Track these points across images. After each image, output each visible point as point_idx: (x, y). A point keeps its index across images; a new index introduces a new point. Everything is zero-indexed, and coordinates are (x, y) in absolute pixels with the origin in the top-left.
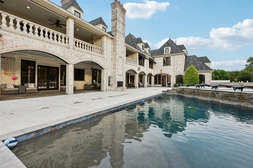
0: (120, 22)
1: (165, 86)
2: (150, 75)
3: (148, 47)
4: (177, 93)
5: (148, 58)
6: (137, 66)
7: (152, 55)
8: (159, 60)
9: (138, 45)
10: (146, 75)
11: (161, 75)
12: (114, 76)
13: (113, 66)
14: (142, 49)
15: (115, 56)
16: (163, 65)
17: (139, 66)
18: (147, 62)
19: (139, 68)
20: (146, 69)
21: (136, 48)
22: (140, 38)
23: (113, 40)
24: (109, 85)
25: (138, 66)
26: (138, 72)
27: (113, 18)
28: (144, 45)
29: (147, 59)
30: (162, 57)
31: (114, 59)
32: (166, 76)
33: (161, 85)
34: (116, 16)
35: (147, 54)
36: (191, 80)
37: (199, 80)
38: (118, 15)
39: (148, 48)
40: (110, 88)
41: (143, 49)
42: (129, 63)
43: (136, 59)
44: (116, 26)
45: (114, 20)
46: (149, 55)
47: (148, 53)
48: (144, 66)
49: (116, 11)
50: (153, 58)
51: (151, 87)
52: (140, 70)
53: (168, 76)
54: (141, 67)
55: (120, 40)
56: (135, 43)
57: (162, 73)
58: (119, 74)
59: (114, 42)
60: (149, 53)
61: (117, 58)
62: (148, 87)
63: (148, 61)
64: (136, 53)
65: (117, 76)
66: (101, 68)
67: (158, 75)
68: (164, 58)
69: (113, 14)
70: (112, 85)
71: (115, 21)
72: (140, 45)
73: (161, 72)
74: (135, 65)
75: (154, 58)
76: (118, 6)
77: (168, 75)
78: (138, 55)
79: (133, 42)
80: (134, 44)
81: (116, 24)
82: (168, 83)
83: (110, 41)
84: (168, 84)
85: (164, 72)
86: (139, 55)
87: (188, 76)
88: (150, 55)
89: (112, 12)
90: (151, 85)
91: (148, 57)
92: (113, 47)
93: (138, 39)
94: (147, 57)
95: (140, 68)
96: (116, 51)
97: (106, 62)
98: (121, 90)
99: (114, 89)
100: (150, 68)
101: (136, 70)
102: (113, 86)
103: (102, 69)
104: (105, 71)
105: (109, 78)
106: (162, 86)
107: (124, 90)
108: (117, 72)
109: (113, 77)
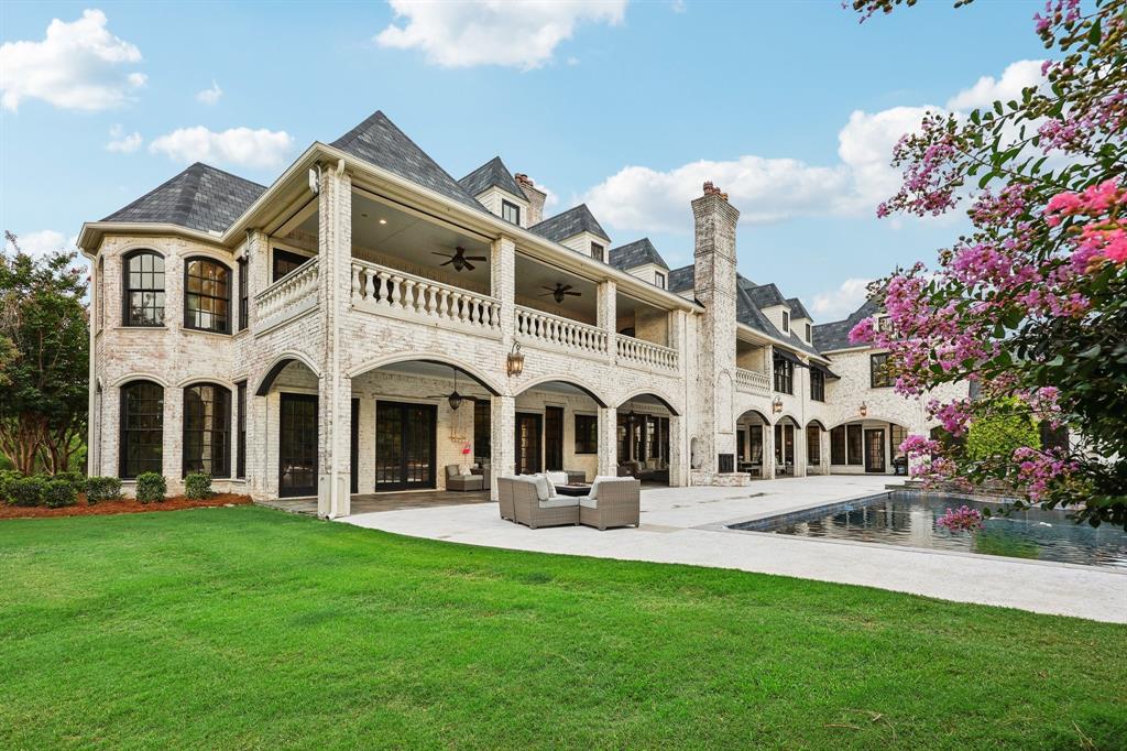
0: (722, 256)
1: (881, 471)
2: (814, 428)
3: (804, 317)
4: (946, 491)
5: (806, 362)
6: (769, 397)
7: (817, 347)
8: (852, 367)
9: (765, 311)
10: (799, 427)
11: (861, 426)
12: (708, 437)
13: (702, 404)
14: (780, 327)
15: (709, 369)
16: (869, 385)
17: (777, 394)
18: (802, 377)
19: (777, 405)
20: (800, 406)
21: (763, 330)
22: (773, 285)
23: (700, 317)
24: (692, 467)
25: (774, 395)
26: (774, 419)
27: (698, 246)
28: (788, 311)
29: (803, 365)
30: (863, 351)
31: (707, 382)
32: (883, 431)
33: (862, 469)
34: (712, 239)
35: (802, 346)
36: (1002, 447)
37: (1040, 445)
38: (717, 236)
39: (805, 321)
40: (696, 477)
41: (786, 329)
42: (746, 389)
43: (766, 370)
44: (712, 271)
45: (706, 252)
46: (808, 349)
47: (803, 339)
48: (794, 392)
49: (713, 224)
50: (824, 356)
51: (819, 474)
52: (779, 411)
53: (891, 429)
54: (784, 398)
55: (723, 315)
56: (755, 308)
57: (866, 417)
58: (722, 428)
59: (704, 325)
60: (808, 340)
61: (716, 377)
62: (808, 474)
63: (807, 371)
64: (763, 346)
65: (717, 436)
66: (669, 412)
67: (849, 426)
68: (872, 356)
69: (701, 233)
70: (700, 466)
71: (710, 255)
72: (774, 315)
73: (864, 414)
74: (765, 393)
75: (830, 357)
76: (716, 208)
77: (892, 425)
78: (770, 353)
79: (749, 306)
80: (751, 311)
81: (712, 267)
82: (896, 458)
83: (692, 322)
84: (896, 464)
85: (873, 413)
86: (775, 356)
87: (990, 427)
88: (810, 345)
89: (697, 226)
90: (817, 467)
91: (806, 356)
92: (702, 340)
93: (762, 289)
94: (804, 356)
95: (781, 405)
96: (713, 353)
97: (684, 393)
98: (734, 483)
99: (708, 479)
100: (812, 398)
101: (767, 411)
102: (703, 469)
103: (671, 415)
104: (682, 419)
105: (694, 440)
106: (867, 471)
107: (743, 484)
108: (716, 423)
109: (704, 439)
